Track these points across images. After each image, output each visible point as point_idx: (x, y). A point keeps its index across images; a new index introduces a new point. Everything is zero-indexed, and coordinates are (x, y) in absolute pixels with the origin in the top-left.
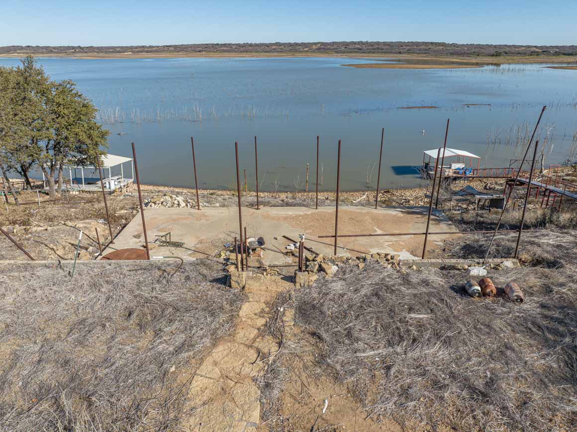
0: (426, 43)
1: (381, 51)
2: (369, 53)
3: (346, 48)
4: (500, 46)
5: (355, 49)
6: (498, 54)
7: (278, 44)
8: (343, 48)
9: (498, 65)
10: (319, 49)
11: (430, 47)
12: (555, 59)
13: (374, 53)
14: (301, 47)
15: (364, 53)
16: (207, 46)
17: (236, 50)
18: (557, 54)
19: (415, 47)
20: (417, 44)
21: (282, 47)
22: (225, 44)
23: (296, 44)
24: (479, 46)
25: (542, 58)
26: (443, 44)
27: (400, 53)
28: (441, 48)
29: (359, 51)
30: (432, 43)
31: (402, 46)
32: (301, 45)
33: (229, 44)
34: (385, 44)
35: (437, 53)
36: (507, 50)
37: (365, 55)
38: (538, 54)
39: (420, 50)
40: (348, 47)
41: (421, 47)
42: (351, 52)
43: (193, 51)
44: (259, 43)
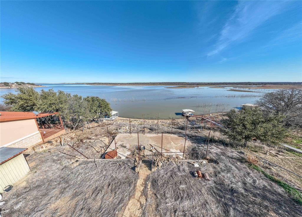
4: (198, 83)
6: (198, 85)
7: (150, 83)
8: (164, 84)
9: (198, 87)
10: (159, 84)
12: (211, 85)
16: (136, 83)
17: (142, 84)
18: (211, 84)
21: (152, 83)
22: (139, 83)
23: (154, 83)
24: (193, 83)
25: (208, 85)
26: (186, 83)
29: (168, 84)
30: (183, 82)
34: (173, 83)
35: (184, 85)
36: (200, 83)
38: (207, 84)
41: (181, 83)
43: (133, 84)
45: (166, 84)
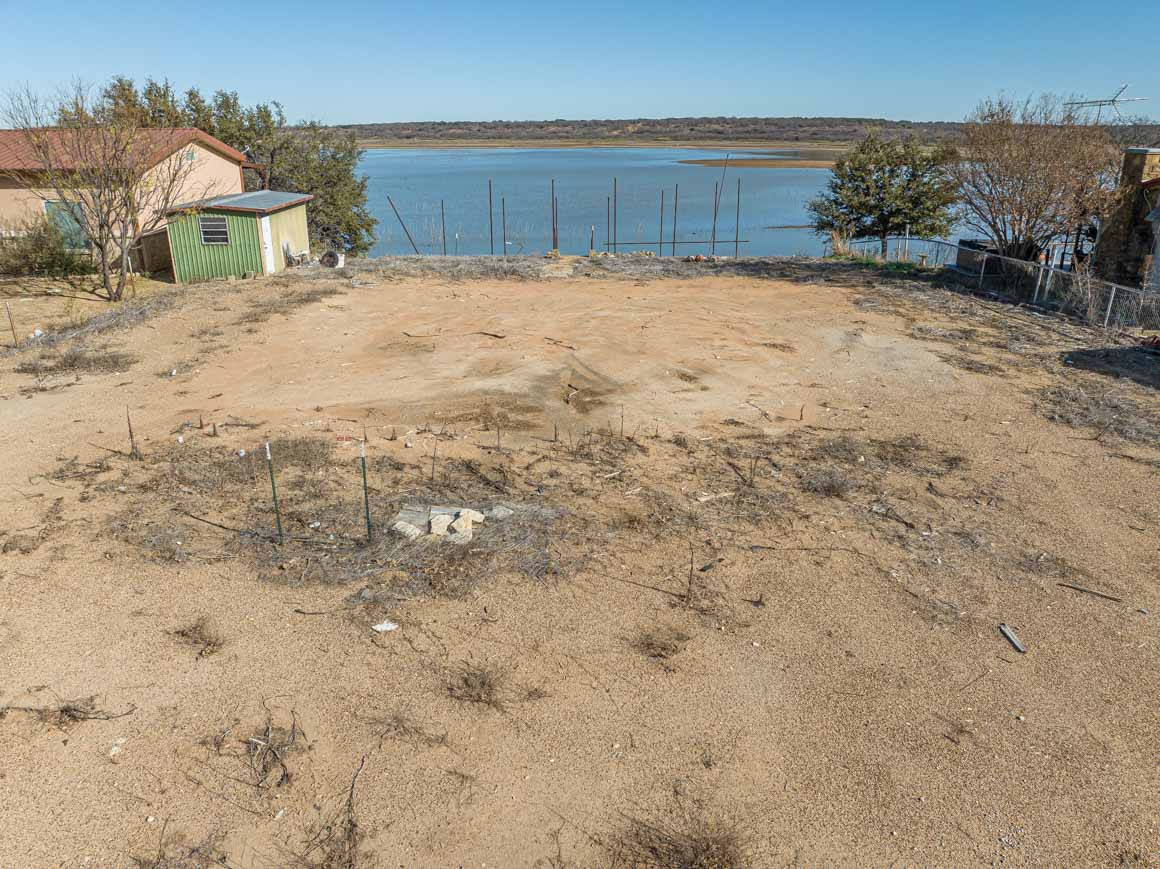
0: (848, 120)
1: (761, 135)
2: (737, 139)
3: (692, 130)
5: (709, 132)
10: (640, 131)
11: (856, 128)
13: (746, 139)
14: (604, 128)
15: (728, 139)
17: (480, 134)
19: (827, 128)
21: (569, 128)
23: (596, 123)
26: (882, 123)
27: (797, 139)
28: (878, 129)
29: (719, 135)
30: (860, 121)
31: (800, 126)
32: (605, 125)
33: (466, 123)
34: (768, 121)
37: (727, 143)
39: (835, 133)
40: (695, 128)
42: (701, 138)
44: (523, 120)
45: (699, 135)
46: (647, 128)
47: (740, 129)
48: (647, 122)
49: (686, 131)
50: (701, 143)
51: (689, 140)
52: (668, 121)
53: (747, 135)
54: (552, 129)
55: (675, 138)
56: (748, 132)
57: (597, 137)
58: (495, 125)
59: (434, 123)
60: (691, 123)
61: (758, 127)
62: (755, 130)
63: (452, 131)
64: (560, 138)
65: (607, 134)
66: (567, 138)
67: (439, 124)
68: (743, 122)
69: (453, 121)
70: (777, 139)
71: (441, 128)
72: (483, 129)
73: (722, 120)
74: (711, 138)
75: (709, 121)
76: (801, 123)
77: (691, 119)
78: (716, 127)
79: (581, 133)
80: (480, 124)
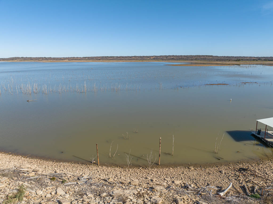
0: (204, 56)
2: (177, 60)
3: (166, 58)
4: (238, 57)
5: (171, 58)
6: (239, 61)
7: (135, 57)
10: (154, 58)
11: (206, 57)
13: (180, 60)
14: (146, 58)
15: (175, 60)
16: (103, 57)
17: (116, 59)
19: (199, 57)
20: (199, 56)
21: (137, 58)
22: (111, 57)
23: (144, 57)
24: (228, 57)
26: (212, 56)
27: (192, 60)
28: (211, 58)
29: (173, 59)
30: (207, 56)
31: (192, 57)
32: (146, 57)
33: (113, 57)
34: (184, 56)
35: (209, 60)
36: (242, 58)
37: (175, 61)
39: (201, 59)
40: (167, 58)
41: (201, 58)
42: (169, 60)
43: (96, 59)
44: (127, 56)
45: (169, 59)
46: (156, 58)
47: (178, 58)
48: (156, 56)
49: (165, 58)
50: (169, 61)
51: (166, 60)
52: (161, 56)
53: (180, 59)
54: (133, 58)
55: (163, 60)
56: (180, 58)
57: (144, 60)
58: (120, 57)
59: (106, 57)
60: (166, 57)
61: (182, 57)
62: (182, 58)
63: (109, 58)
64: (135, 60)
65: (146, 59)
66: (137, 60)
67: (107, 57)
68: (178, 56)
69: (110, 56)
70: (187, 60)
71: (107, 58)
72: (117, 58)
73: (173, 56)
74: (171, 60)
75: (171, 56)
76: (192, 56)
77: (166, 56)
78: (172, 57)
79: (140, 59)
80: (116, 57)
